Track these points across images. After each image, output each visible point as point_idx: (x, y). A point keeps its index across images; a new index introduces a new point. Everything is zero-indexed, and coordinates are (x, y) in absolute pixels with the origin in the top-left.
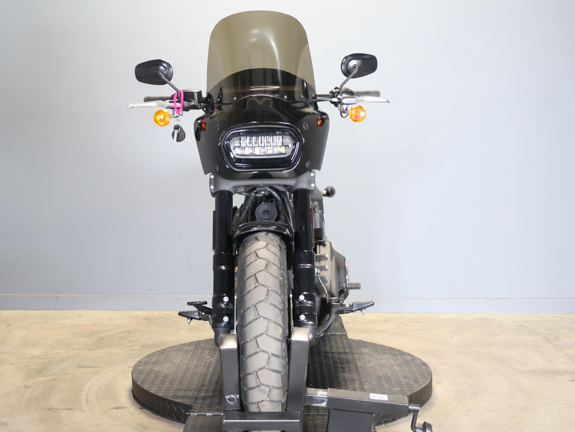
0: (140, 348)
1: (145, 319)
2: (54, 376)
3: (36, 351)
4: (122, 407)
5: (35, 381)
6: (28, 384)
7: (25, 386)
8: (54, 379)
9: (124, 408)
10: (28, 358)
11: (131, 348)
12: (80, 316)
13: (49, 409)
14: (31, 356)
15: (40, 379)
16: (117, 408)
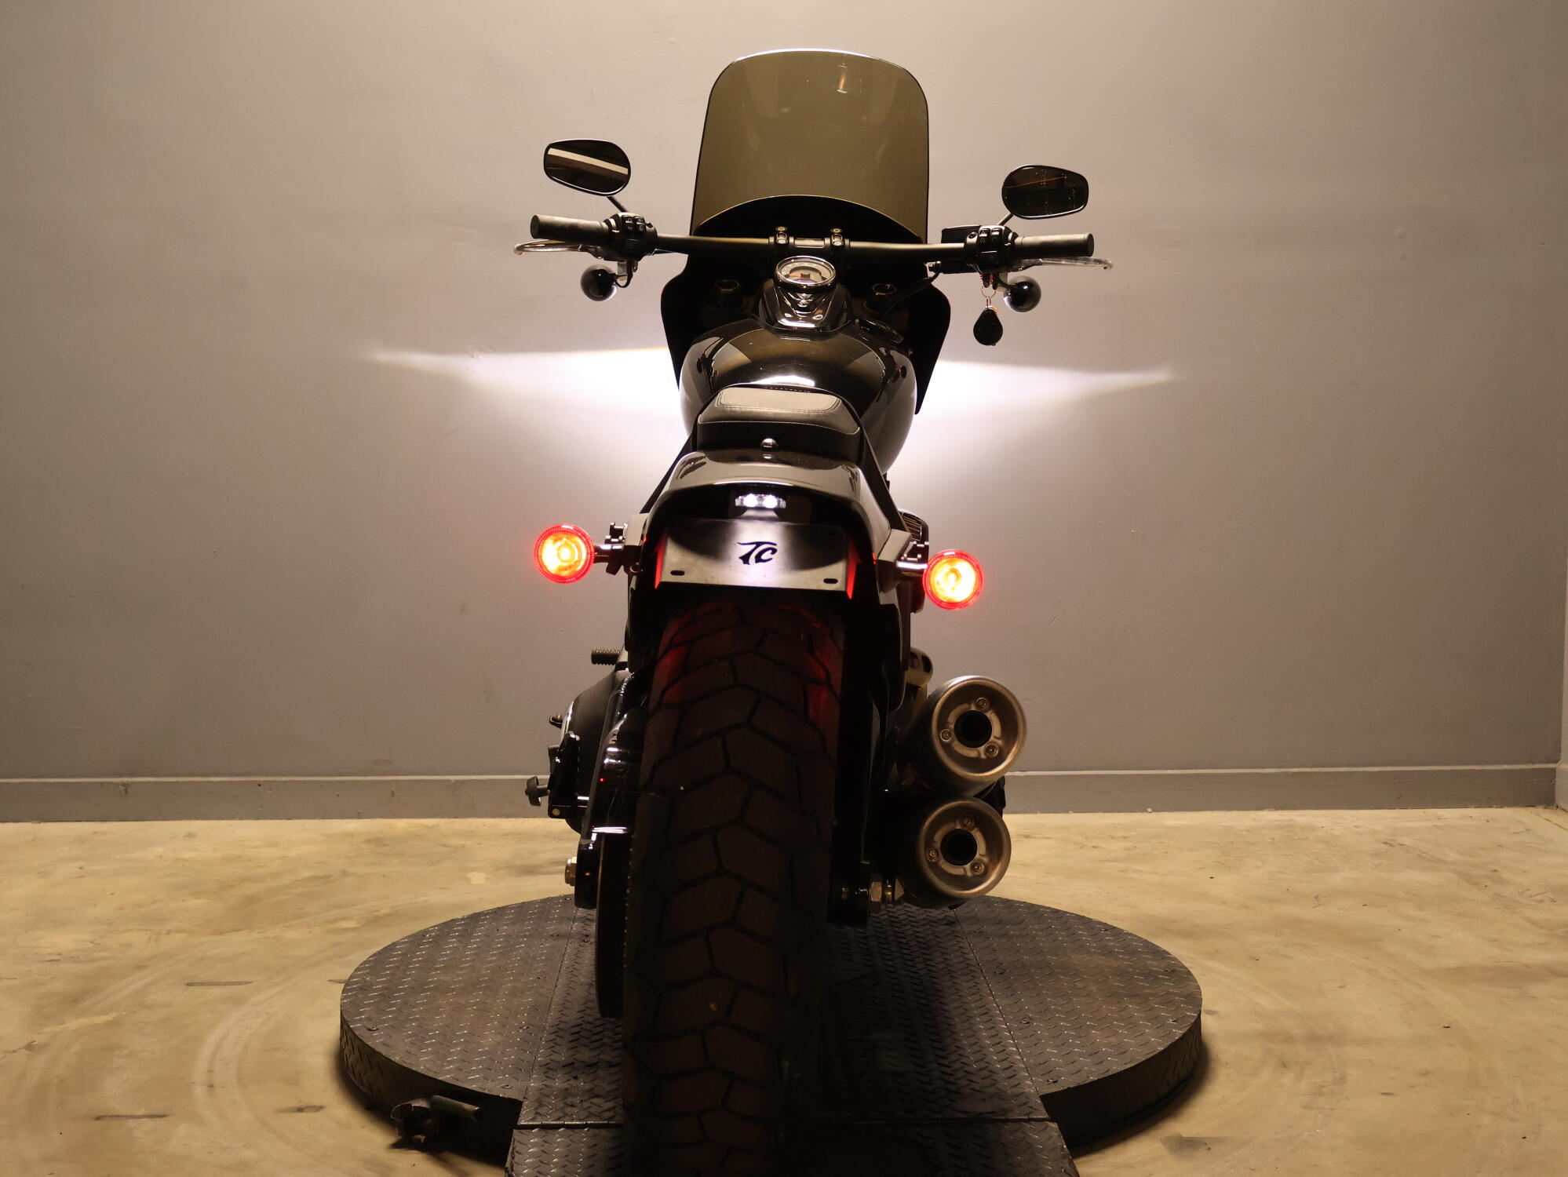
0: (358, 926)
1: (367, 842)
2: (114, 1015)
3: (65, 940)
4: (315, 1106)
5: (57, 1028)
6: (39, 1039)
7: (29, 1047)
8: (114, 1024)
9: (319, 1108)
10: (42, 961)
11: (332, 926)
12: (190, 835)
13: (98, 1118)
14: (51, 954)
15: (75, 1024)
16: (300, 1110)
